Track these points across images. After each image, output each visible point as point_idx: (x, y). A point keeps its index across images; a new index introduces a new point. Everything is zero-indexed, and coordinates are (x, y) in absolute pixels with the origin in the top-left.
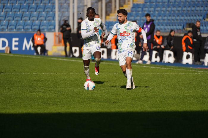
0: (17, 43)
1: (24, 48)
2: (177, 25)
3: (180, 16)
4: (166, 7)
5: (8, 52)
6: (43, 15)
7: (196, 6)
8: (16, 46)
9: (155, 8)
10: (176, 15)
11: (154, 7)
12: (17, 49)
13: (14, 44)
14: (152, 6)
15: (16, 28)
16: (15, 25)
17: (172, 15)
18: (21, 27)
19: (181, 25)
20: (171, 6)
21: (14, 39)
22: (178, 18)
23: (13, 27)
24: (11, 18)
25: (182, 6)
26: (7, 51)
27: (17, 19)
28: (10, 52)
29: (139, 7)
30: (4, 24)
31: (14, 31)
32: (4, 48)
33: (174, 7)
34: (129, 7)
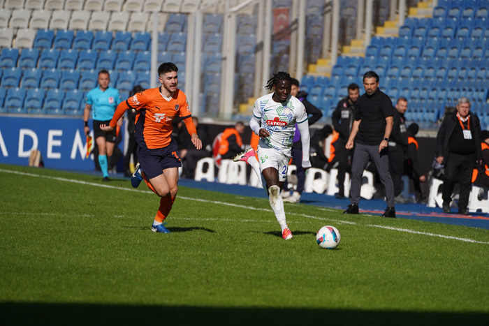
0: (58, 143)
1: (73, 155)
2: (425, 110)
3: (439, 88)
4: (411, 66)
5: (37, 164)
6: (127, 79)
7: (477, 68)
8: (55, 149)
9: (387, 69)
10: (429, 88)
11: (384, 65)
12: (58, 156)
13: (51, 143)
14: (379, 64)
15: (61, 107)
16: (60, 99)
17: (420, 87)
18: (75, 105)
19: (433, 111)
20: (422, 66)
21: (52, 133)
22: (433, 94)
23: (57, 104)
24: (54, 83)
25: (447, 66)
26: (34, 162)
27: (67, 84)
28: (42, 164)
29: (350, 67)
30: (34, 96)
31: (57, 114)
32: (27, 154)
33: (429, 68)
34: (330, 64)
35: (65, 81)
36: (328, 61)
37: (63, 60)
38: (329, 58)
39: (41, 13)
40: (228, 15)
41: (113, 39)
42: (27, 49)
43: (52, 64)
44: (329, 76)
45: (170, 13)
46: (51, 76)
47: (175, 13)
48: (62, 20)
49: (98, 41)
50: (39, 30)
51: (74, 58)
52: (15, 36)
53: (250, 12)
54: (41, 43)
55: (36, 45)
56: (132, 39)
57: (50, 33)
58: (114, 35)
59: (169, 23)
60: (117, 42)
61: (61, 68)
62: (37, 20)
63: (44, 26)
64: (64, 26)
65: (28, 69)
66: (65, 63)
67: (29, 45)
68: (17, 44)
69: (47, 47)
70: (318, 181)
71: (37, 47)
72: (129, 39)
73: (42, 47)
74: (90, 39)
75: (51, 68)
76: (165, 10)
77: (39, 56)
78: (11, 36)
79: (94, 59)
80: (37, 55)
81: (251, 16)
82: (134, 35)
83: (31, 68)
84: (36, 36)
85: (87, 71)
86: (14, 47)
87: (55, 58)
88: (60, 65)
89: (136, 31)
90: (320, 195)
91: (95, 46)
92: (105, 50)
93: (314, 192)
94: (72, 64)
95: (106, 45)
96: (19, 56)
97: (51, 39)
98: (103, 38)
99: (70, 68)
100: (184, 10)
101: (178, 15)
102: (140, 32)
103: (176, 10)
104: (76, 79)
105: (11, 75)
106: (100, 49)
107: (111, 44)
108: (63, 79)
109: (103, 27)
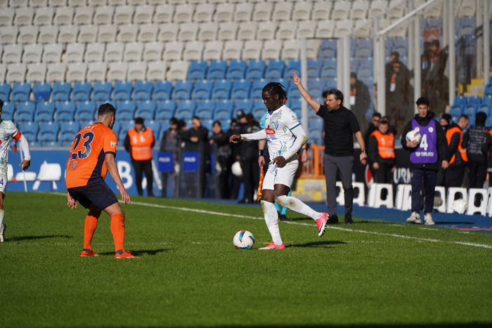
24: (208, 115)
27: (221, 115)
34: (483, 83)
35: (219, 111)
36: (482, 81)
37: (217, 91)
38: (482, 77)
39: (194, 45)
40: (377, 38)
41: (266, 67)
42: (181, 81)
43: (206, 95)
44: (482, 95)
45: (323, 39)
46: (205, 107)
47: (327, 39)
48: (215, 51)
49: (251, 71)
50: (193, 61)
51: (228, 88)
52: (168, 69)
53: (402, 34)
54: (195, 74)
55: (190, 77)
56: (285, 67)
57: (204, 63)
58: (267, 63)
59: (323, 49)
60: (270, 70)
61: (215, 99)
62: (190, 52)
63: (197, 57)
64: (217, 57)
65: (183, 101)
66: (218, 94)
67: (183, 77)
68: (170, 76)
69: (200, 79)
70: (459, 201)
71: (191, 79)
72: (282, 67)
73: (196, 79)
74: (243, 69)
75: (205, 99)
76: (318, 36)
77: (193, 88)
78: (164, 69)
79: (247, 89)
80: (190, 87)
81: (404, 39)
82: (287, 63)
83: (185, 100)
84: (190, 68)
85: (240, 101)
86: (169, 79)
87: (209, 89)
88: (214, 95)
89: (289, 59)
90: (461, 215)
91: (249, 76)
92: (258, 79)
93: (455, 213)
94: (226, 95)
95: (259, 74)
96: (173, 88)
97: (204, 69)
98: (256, 67)
99: (224, 98)
100: (336, 36)
101: (331, 40)
102: (293, 59)
103: (329, 35)
104: (230, 109)
105: (165, 107)
106: (254, 78)
107: (264, 72)
108: (217, 110)
109: (256, 56)
